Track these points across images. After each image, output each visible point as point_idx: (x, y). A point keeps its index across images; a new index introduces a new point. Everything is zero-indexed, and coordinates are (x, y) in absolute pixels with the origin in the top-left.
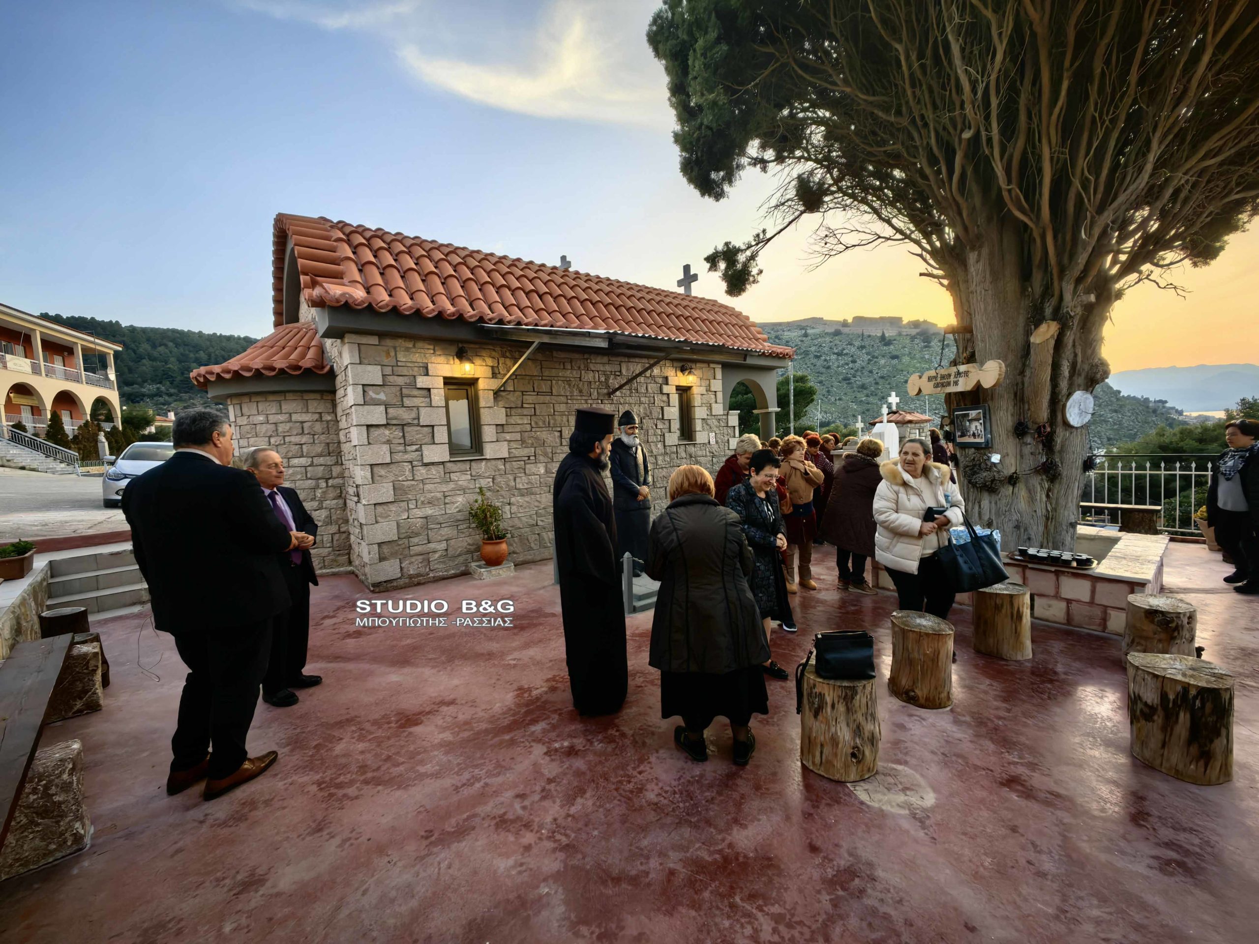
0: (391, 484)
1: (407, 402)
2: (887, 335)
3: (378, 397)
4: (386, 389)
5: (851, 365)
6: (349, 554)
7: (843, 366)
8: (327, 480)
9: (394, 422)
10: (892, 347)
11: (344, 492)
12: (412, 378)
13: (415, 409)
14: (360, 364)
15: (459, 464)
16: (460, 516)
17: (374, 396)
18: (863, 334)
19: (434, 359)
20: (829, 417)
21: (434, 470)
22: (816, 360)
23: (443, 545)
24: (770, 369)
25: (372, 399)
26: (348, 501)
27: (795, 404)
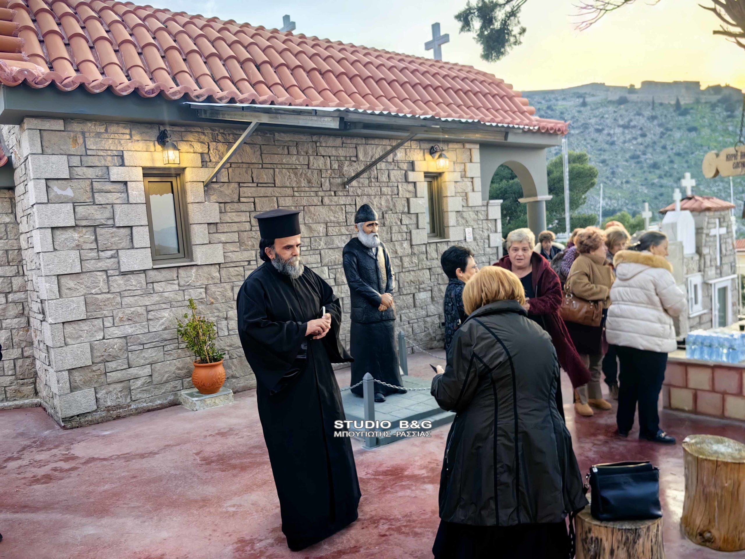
0: (83, 297)
1: (100, 198)
2: (682, 103)
3: (64, 193)
4: (74, 183)
5: (640, 140)
6: (35, 383)
7: (630, 141)
8: (7, 294)
9: (84, 223)
10: (689, 117)
11: (27, 309)
12: (105, 170)
13: (109, 207)
14: (42, 154)
15: (164, 273)
16: (166, 335)
17: (60, 192)
18: (653, 103)
19: (131, 146)
20: (614, 204)
21: (133, 280)
22: (597, 135)
23: (147, 370)
24: (539, 148)
25: (57, 196)
26: (31, 319)
27: (571, 190)
